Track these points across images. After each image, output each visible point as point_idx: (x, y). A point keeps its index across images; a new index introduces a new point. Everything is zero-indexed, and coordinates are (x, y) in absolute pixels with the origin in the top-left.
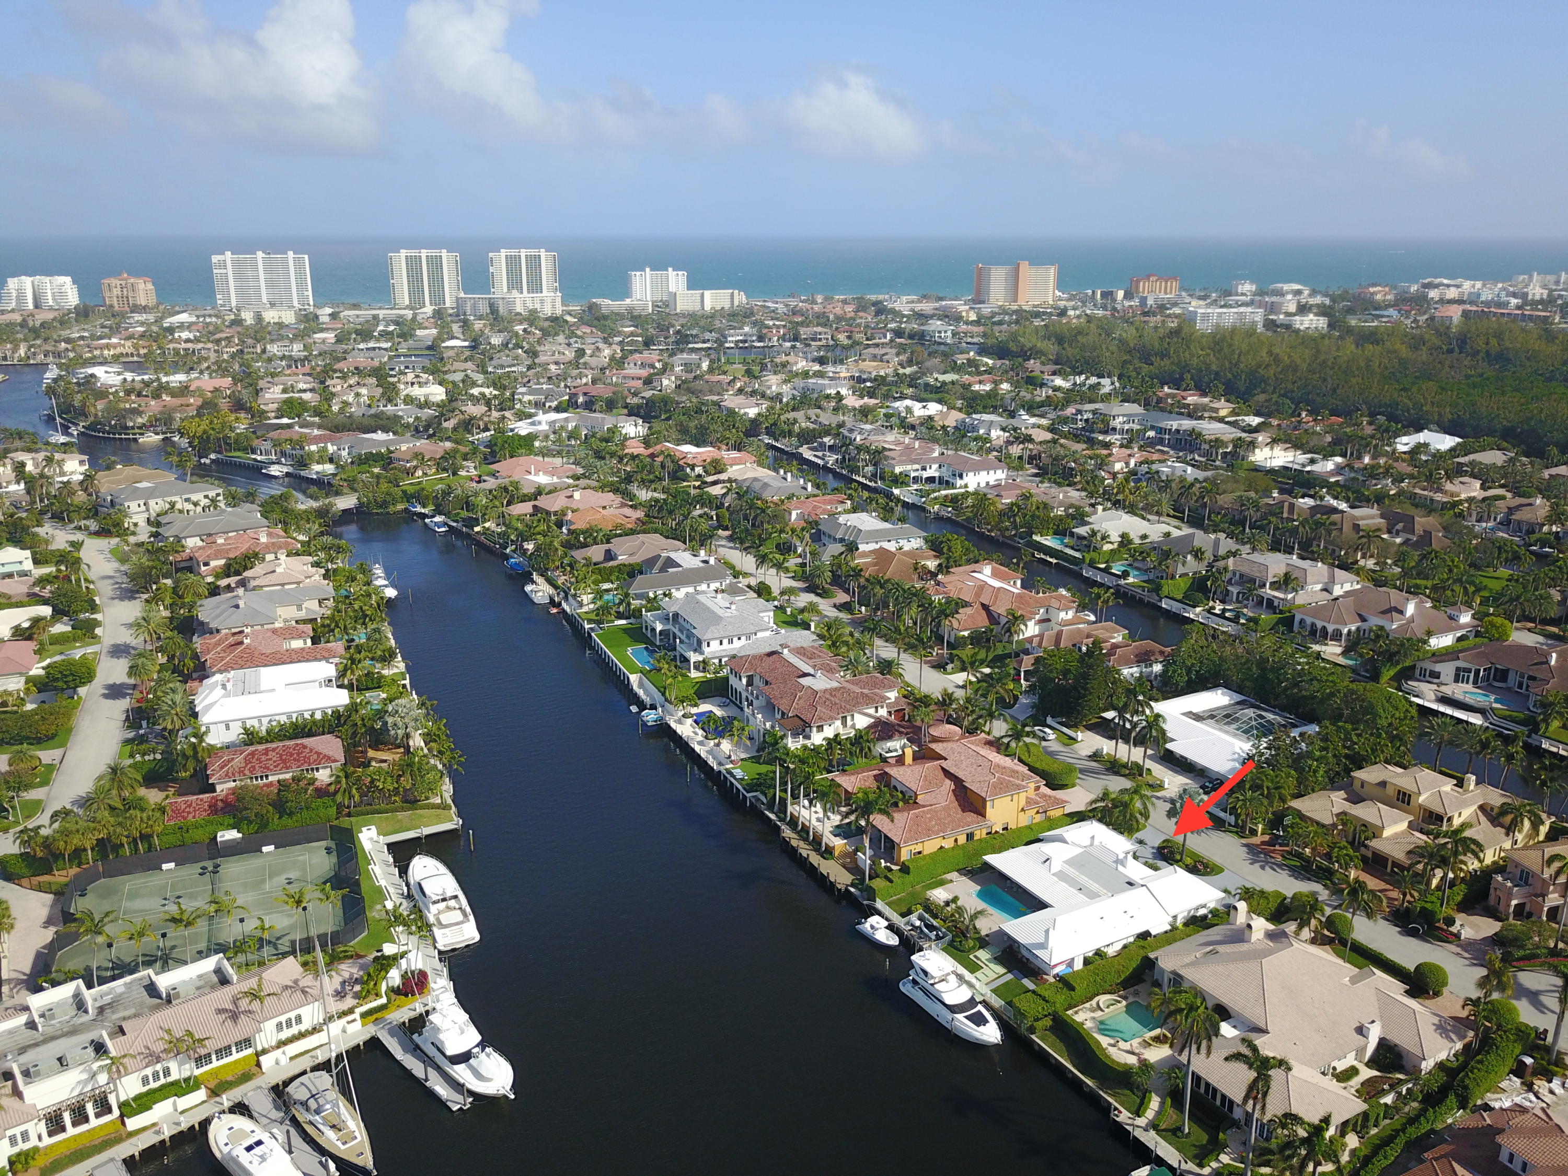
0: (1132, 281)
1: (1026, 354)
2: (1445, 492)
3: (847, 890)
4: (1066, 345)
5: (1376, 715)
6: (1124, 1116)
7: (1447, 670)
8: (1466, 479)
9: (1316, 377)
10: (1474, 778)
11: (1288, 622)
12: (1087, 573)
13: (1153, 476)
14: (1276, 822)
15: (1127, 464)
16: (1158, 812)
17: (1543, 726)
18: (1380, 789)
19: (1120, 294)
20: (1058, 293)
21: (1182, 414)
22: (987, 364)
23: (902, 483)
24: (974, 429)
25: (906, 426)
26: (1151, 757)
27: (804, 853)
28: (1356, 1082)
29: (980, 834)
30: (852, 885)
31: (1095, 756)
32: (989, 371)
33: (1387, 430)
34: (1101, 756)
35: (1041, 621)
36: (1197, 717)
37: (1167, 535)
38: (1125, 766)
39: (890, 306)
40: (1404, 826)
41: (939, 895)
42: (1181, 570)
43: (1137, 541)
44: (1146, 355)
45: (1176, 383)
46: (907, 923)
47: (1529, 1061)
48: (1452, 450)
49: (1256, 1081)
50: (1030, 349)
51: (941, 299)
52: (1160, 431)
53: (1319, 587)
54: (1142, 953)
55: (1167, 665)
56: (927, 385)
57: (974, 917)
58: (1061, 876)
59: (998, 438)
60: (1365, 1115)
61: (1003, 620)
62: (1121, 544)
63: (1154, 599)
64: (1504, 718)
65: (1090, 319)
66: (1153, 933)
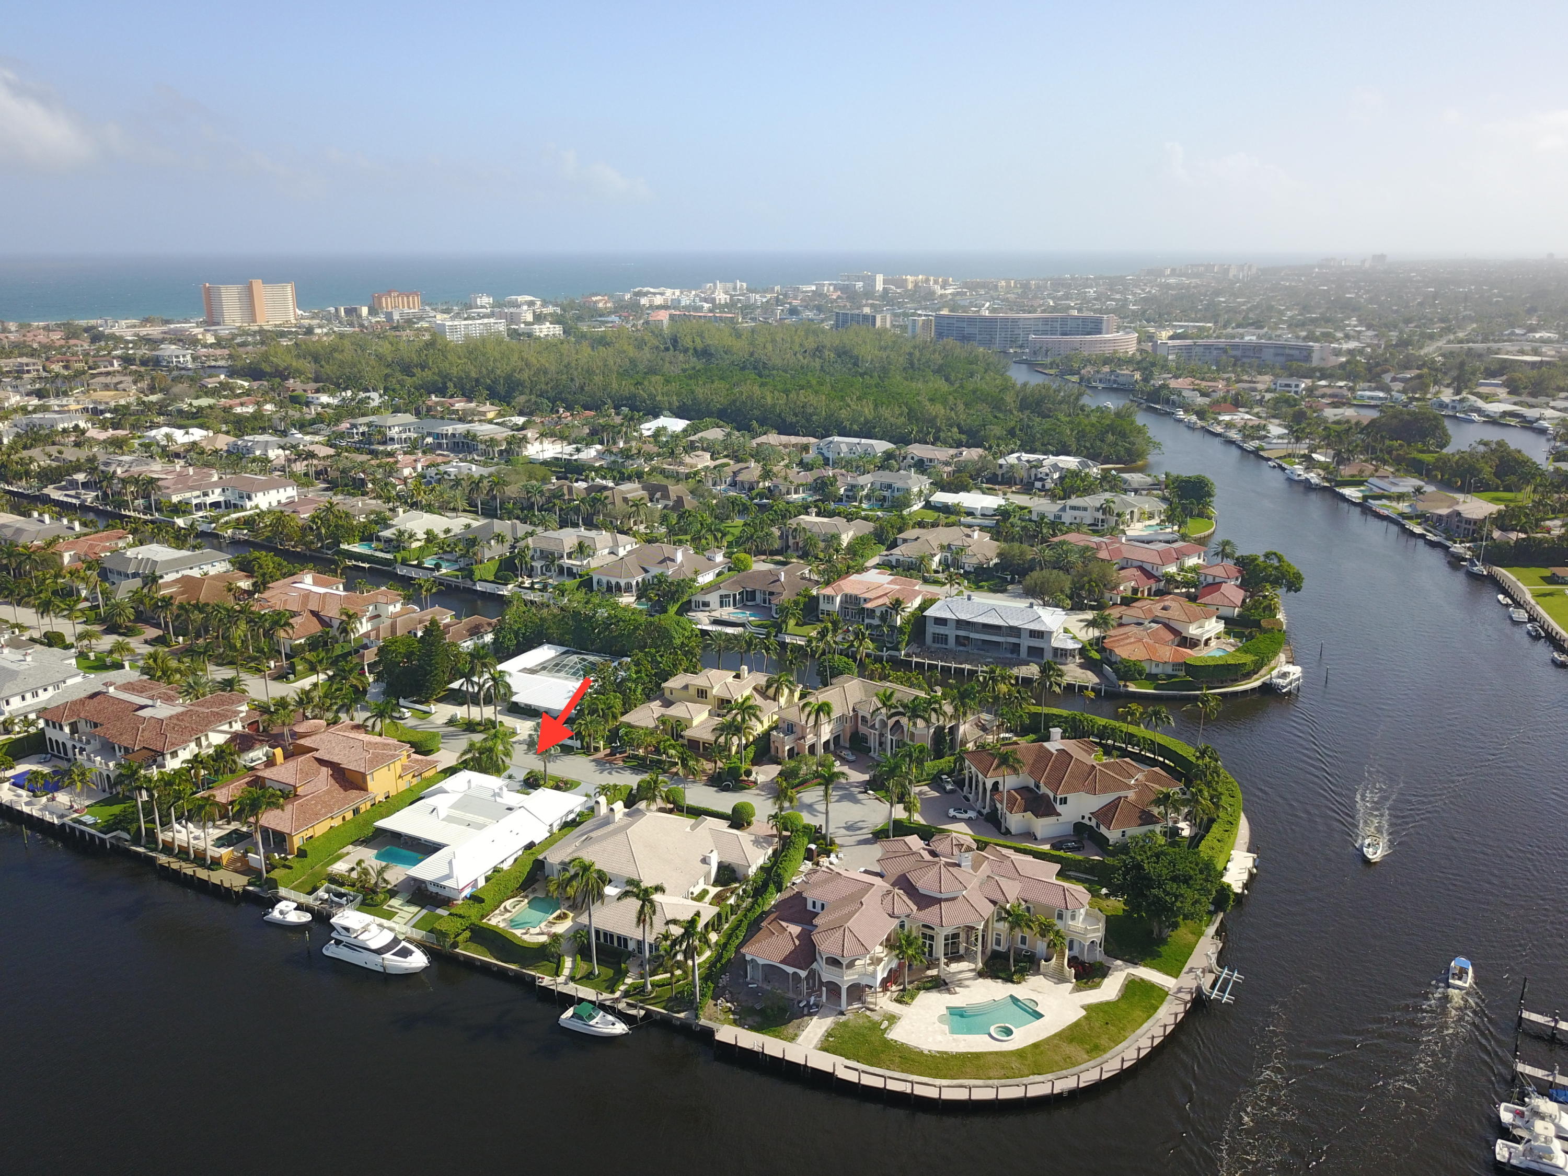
0: (373, 297)
1: (283, 374)
2: (685, 465)
3: (244, 891)
4: (323, 363)
5: (671, 638)
6: (547, 981)
7: (713, 598)
8: (700, 453)
9: (564, 377)
10: (746, 668)
11: (587, 583)
12: (401, 571)
13: (442, 478)
14: (613, 736)
15: (414, 469)
16: (519, 752)
17: (784, 626)
18: (684, 693)
19: (365, 311)
20: (299, 312)
21: (452, 419)
22: (242, 387)
23: (184, 512)
24: (249, 450)
25: (170, 455)
26: (500, 712)
27: (190, 872)
28: (708, 898)
29: (365, 807)
30: (250, 884)
31: (451, 722)
32: (248, 393)
33: (632, 419)
34: (457, 721)
35: (372, 618)
36: (532, 671)
37: (468, 526)
38: (479, 724)
39: (107, 332)
40: (706, 714)
41: (340, 867)
42: (488, 555)
43: (442, 536)
44: (407, 369)
45: (441, 391)
46: (316, 899)
47: (813, 846)
48: (684, 431)
49: (643, 907)
50: (286, 369)
51: (167, 322)
52: (438, 436)
53: (607, 551)
54: (532, 858)
55: (497, 633)
56: (180, 412)
57: (380, 873)
58: (449, 819)
59: (278, 457)
60: (719, 915)
61: (336, 623)
62: (428, 540)
63: (469, 584)
64: (758, 626)
65: (342, 336)
66: (537, 842)
